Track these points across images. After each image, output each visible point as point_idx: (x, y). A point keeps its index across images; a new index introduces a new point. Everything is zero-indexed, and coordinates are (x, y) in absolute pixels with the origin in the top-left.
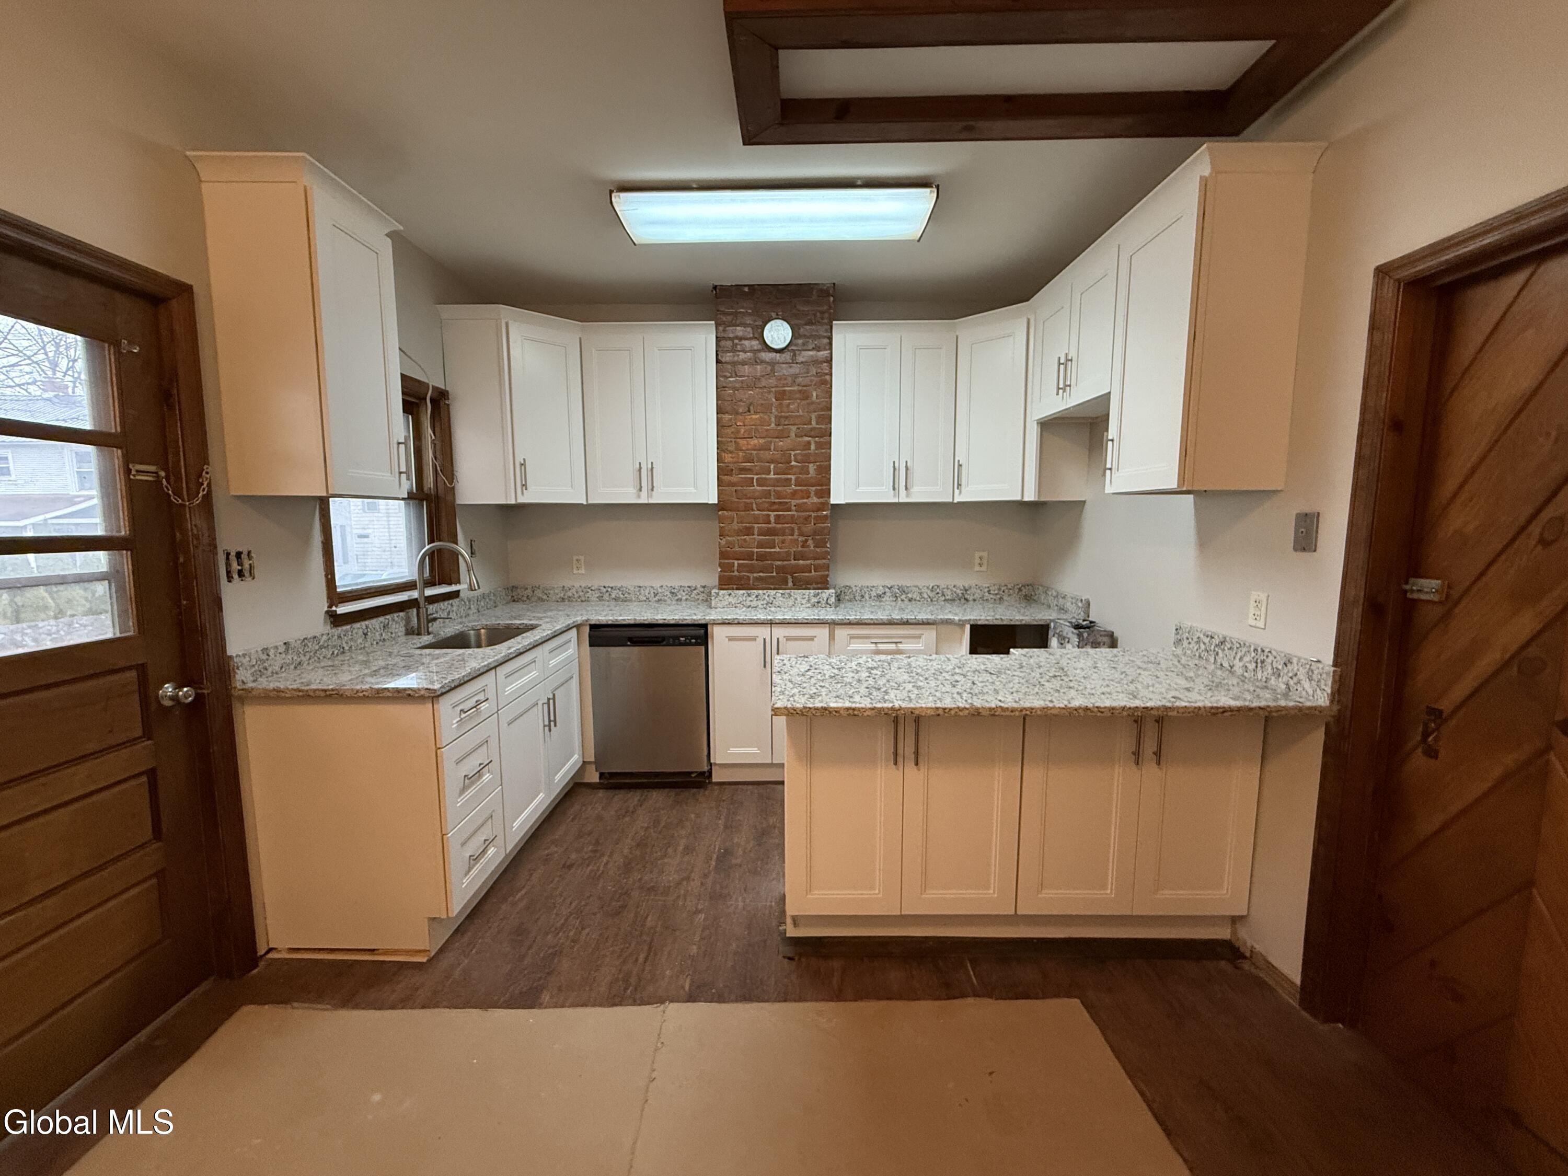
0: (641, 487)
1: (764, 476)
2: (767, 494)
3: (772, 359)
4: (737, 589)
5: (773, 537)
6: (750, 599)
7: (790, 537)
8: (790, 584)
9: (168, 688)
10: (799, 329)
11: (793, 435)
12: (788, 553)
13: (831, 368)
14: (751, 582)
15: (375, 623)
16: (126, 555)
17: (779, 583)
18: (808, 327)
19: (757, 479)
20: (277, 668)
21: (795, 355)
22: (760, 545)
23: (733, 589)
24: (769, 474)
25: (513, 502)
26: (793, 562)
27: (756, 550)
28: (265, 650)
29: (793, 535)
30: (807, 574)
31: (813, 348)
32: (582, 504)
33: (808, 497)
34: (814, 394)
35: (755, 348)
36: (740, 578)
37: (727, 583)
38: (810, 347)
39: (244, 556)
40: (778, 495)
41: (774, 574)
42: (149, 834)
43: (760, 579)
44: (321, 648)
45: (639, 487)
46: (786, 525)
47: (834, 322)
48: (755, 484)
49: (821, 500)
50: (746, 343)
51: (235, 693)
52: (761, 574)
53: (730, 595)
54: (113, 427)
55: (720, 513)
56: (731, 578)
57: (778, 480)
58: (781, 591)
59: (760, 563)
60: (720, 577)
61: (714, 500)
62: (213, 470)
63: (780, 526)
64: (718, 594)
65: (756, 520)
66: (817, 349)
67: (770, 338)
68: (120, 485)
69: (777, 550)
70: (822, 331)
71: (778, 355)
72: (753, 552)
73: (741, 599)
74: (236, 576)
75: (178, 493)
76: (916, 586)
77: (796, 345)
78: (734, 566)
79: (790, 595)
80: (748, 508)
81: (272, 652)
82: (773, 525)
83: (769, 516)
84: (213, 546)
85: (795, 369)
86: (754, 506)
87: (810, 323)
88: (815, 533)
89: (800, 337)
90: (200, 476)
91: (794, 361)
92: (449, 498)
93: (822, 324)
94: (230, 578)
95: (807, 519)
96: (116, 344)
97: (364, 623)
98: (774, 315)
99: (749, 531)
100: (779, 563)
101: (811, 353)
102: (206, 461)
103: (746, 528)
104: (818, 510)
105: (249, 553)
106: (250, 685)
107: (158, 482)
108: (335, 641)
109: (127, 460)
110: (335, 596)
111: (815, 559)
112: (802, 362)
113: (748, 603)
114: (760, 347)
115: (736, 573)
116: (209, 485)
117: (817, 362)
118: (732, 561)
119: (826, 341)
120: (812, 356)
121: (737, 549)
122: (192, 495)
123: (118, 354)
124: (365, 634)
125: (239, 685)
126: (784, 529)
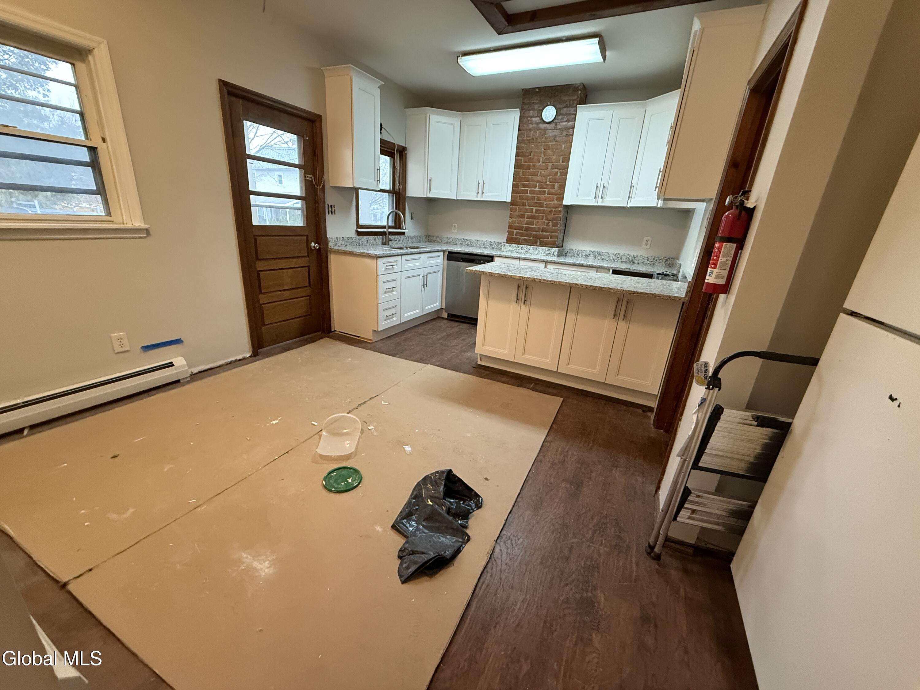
0: (478, 192)
1: (533, 189)
2: (533, 198)
3: (545, 128)
4: (514, 244)
5: (533, 220)
6: (519, 249)
7: (541, 220)
8: (538, 244)
9: (313, 243)
10: (561, 110)
11: (550, 168)
12: (539, 228)
13: (574, 132)
14: (521, 241)
15: (371, 238)
16: (304, 201)
17: (533, 243)
18: (565, 109)
19: (530, 190)
20: (340, 245)
21: (556, 125)
22: (527, 223)
23: (512, 244)
24: (536, 188)
25: (426, 196)
26: (541, 233)
27: (524, 226)
28: (337, 238)
29: (543, 219)
30: (547, 240)
31: (566, 121)
32: (454, 200)
33: (553, 201)
34: (563, 146)
35: (538, 122)
36: (516, 239)
37: (511, 240)
38: (565, 120)
39: (333, 207)
40: (539, 199)
41: (532, 238)
42: (307, 285)
43: (525, 240)
44: (353, 242)
45: (477, 192)
46: (540, 214)
47: (578, 106)
48: (529, 193)
49: (559, 202)
50: (534, 119)
51: (329, 249)
52: (526, 238)
53: (510, 246)
54: (302, 163)
55: (511, 206)
56: (512, 238)
57: (540, 191)
58: (533, 247)
59: (526, 232)
60: (507, 237)
61: (509, 200)
62: (325, 177)
63: (537, 214)
64: (505, 245)
65: (526, 211)
66: (568, 121)
67: (545, 116)
68: (304, 181)
69: (534, 226)
70: (572, 110)
71: (548, 125)
72: (523, 227)
73: (514, 248)
74: (330, 213)
75: (316, 184)
76: (607, 253)
77: (558, 119)
78: (514, 233)
79: (537, 249)
80: (524, 205)
81: (339, 239)
82: (534, 214)
83: (532, 209)
84: (325, 202)
85: (556, 133)
86: (527, 204)
87: (567, 107)
88: (554, 219)
89: (561, 114)
90: (322, 179)
91: (555, 128)
92: (403, 193)
93: (572, 107)
94: (329, 213)
95: (551, 211)
96: (303, 137)
97: (367, 237)
98: (549, 103)
99: (522, 216)
100: (534, 233)
101: (565, 123)
102: (324, 175)
103: (522, 215)
104: (556, 208)
105: (334, 206)
106: (332, 248)
107: (312, 180)
108: (357, 241)
109: (305, 173)
110: (358, 226)
111: (552, 232)
112: (560, 129)
113: (517, 251)
114: (540, 121)
115: (514, 236)
116: (324, 182)
117: (567, 129)
118: (513, 230)
119: (573, 116)
120: (565, 125)
121: (516, 224)
122: (320, 185)
123: (304, 140)
124: (368, 241)
125: (329, 247)
126: (539, 216)
